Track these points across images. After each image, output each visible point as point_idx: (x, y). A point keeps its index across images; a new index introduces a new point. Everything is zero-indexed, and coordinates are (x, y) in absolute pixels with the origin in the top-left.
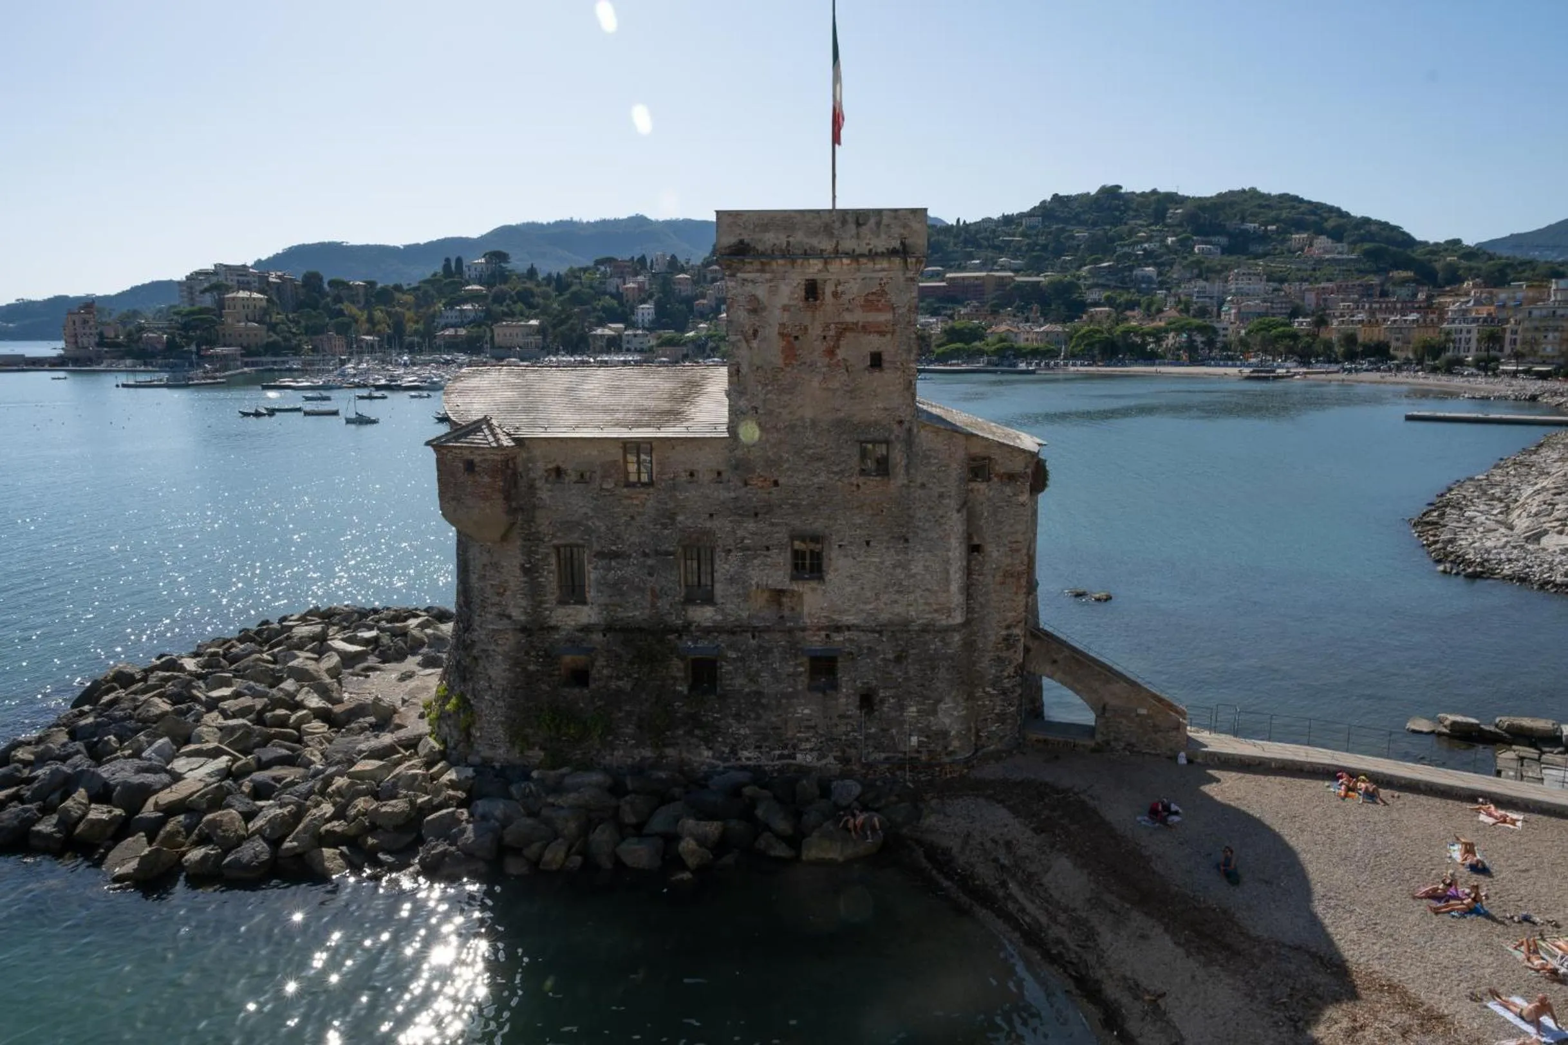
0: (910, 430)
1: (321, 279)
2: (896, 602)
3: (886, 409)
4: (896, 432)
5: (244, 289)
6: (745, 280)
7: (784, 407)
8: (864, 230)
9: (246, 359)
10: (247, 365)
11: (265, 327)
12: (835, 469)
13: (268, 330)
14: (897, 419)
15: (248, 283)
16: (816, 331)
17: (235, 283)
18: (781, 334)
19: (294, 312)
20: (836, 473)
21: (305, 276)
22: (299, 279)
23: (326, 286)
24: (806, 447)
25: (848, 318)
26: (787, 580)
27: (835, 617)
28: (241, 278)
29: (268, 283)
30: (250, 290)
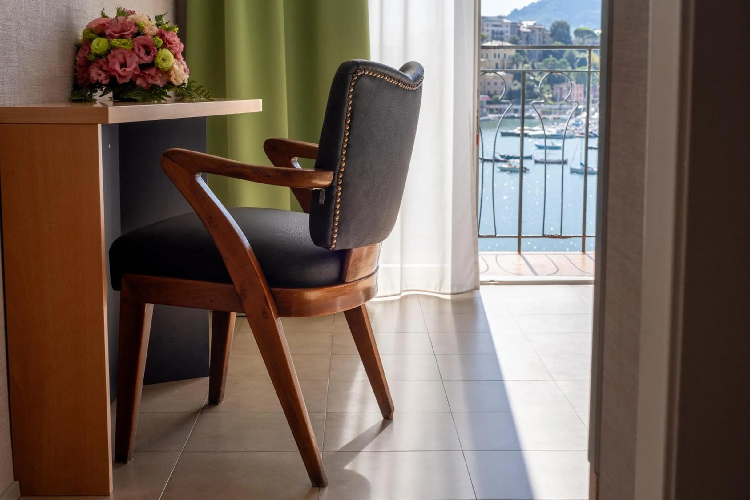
1: (568, 28)
5: (497, 39)
9: (491, 107)
10: (491, 111)
11: (511, 76)
13: (514, 79)
15: (502, 33)
17: (490, 33)
19: (540, 61)
21: (553, 26)
22: (548, 27)
23: (572, 35)
28: (495, 29)
29: (519, 33)
30: (502, 40)
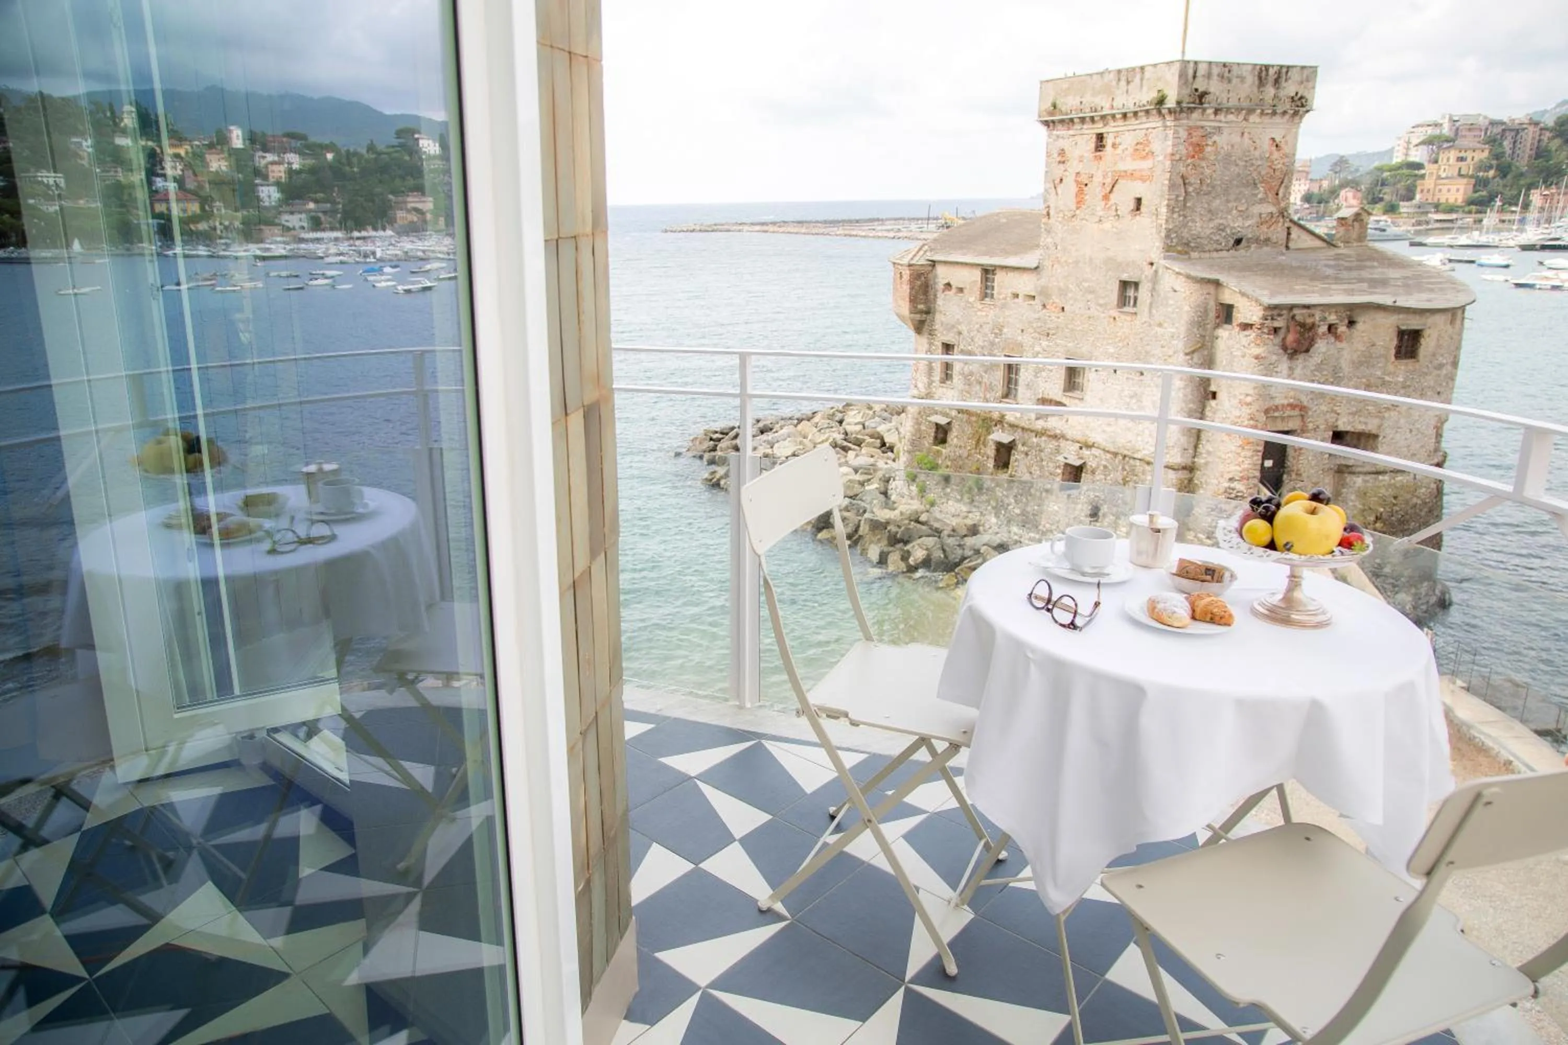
0: (1156, 272)
2: (1129, 429)
3: (1141, 251)
4: (1146, 273)
6: (1058, 136)
7: (1073, 245)
8: (1131, 87)
12: (1101, 302)
14: (1149, 260)
16: (1098, 179)
18: (1076, 181)
20: (1101, 305)
24: (1085, 280)
25: (1121, 167)
26: (1061, 392)
27: (1087, 432)
